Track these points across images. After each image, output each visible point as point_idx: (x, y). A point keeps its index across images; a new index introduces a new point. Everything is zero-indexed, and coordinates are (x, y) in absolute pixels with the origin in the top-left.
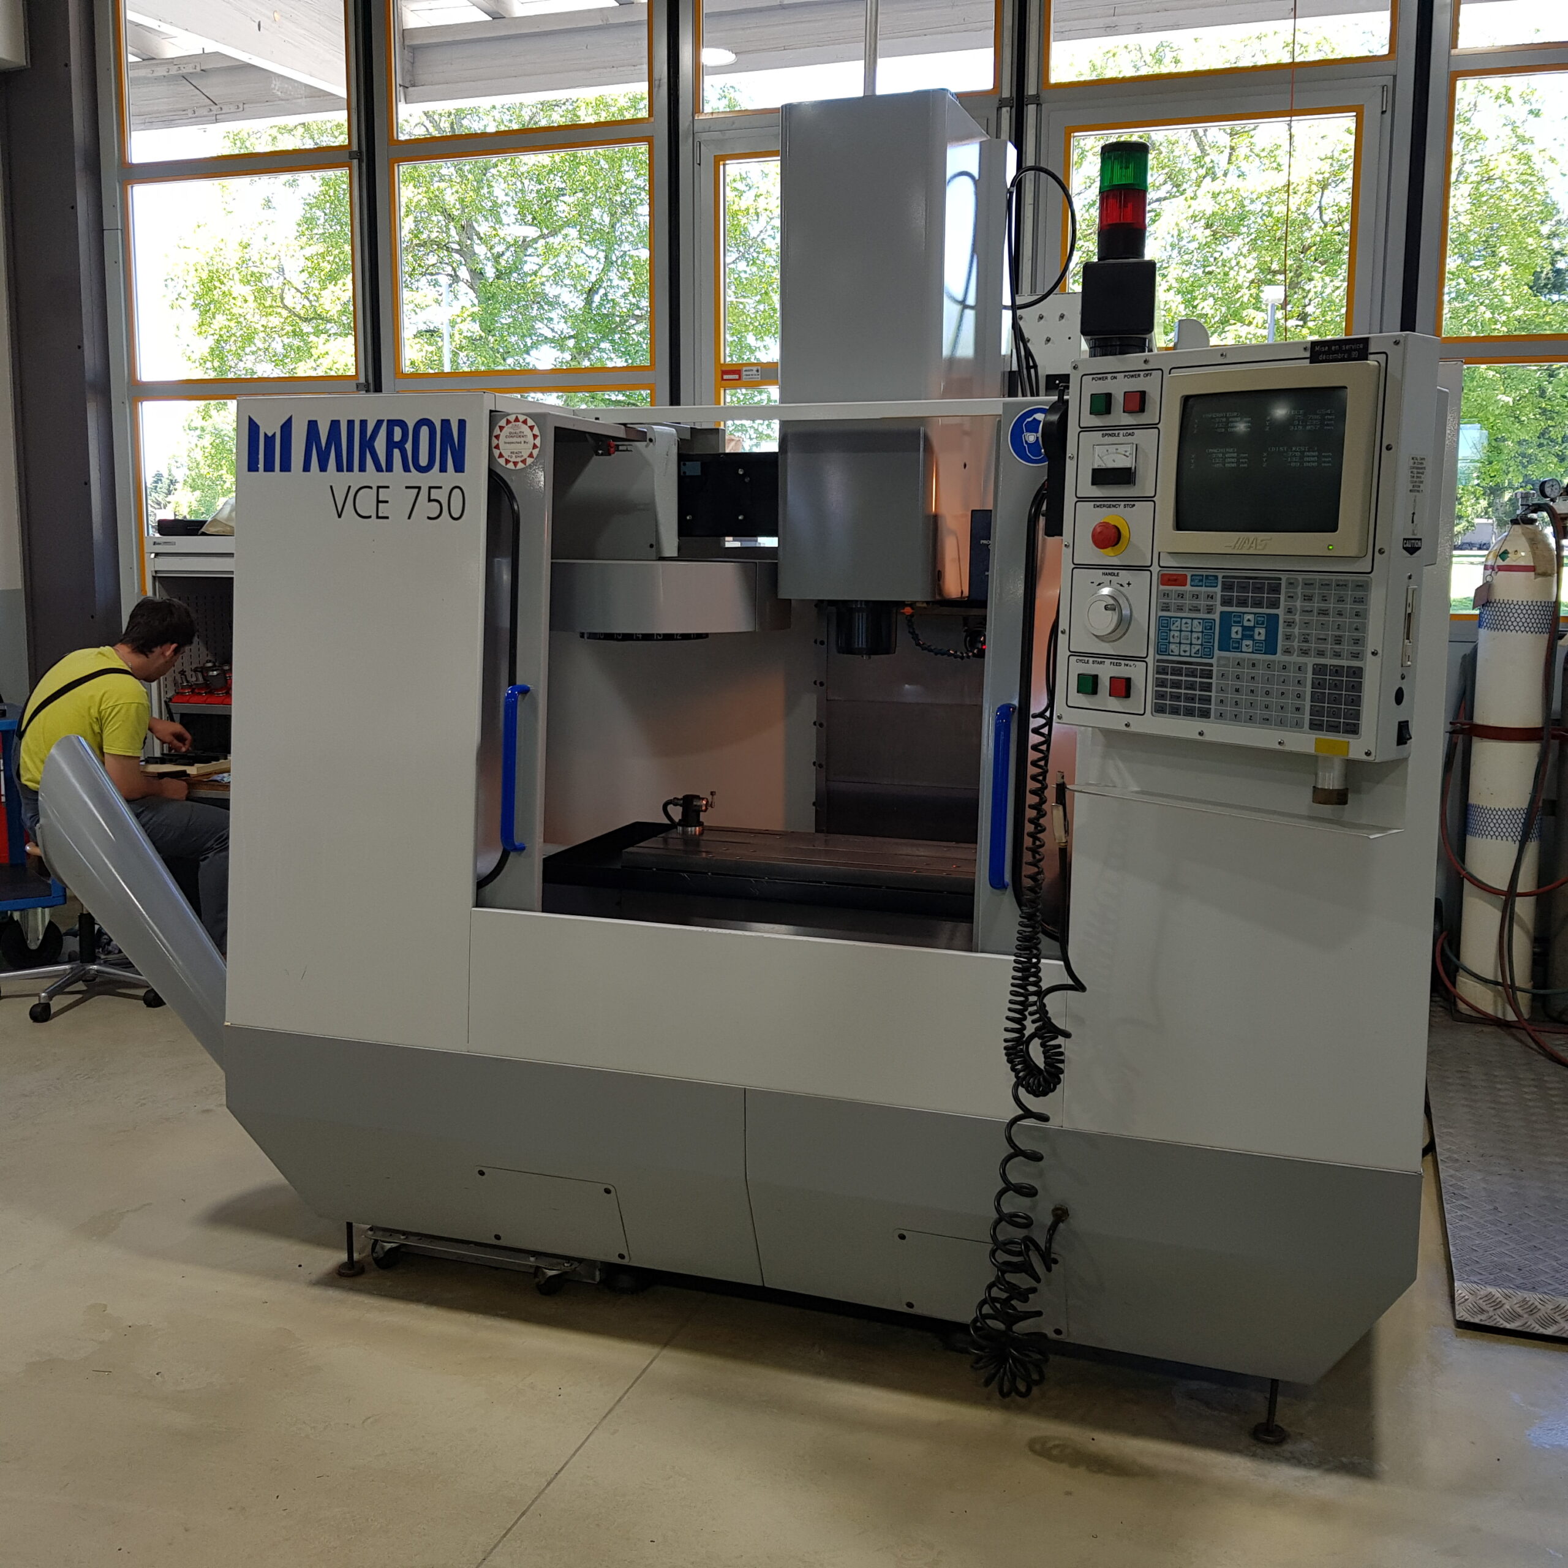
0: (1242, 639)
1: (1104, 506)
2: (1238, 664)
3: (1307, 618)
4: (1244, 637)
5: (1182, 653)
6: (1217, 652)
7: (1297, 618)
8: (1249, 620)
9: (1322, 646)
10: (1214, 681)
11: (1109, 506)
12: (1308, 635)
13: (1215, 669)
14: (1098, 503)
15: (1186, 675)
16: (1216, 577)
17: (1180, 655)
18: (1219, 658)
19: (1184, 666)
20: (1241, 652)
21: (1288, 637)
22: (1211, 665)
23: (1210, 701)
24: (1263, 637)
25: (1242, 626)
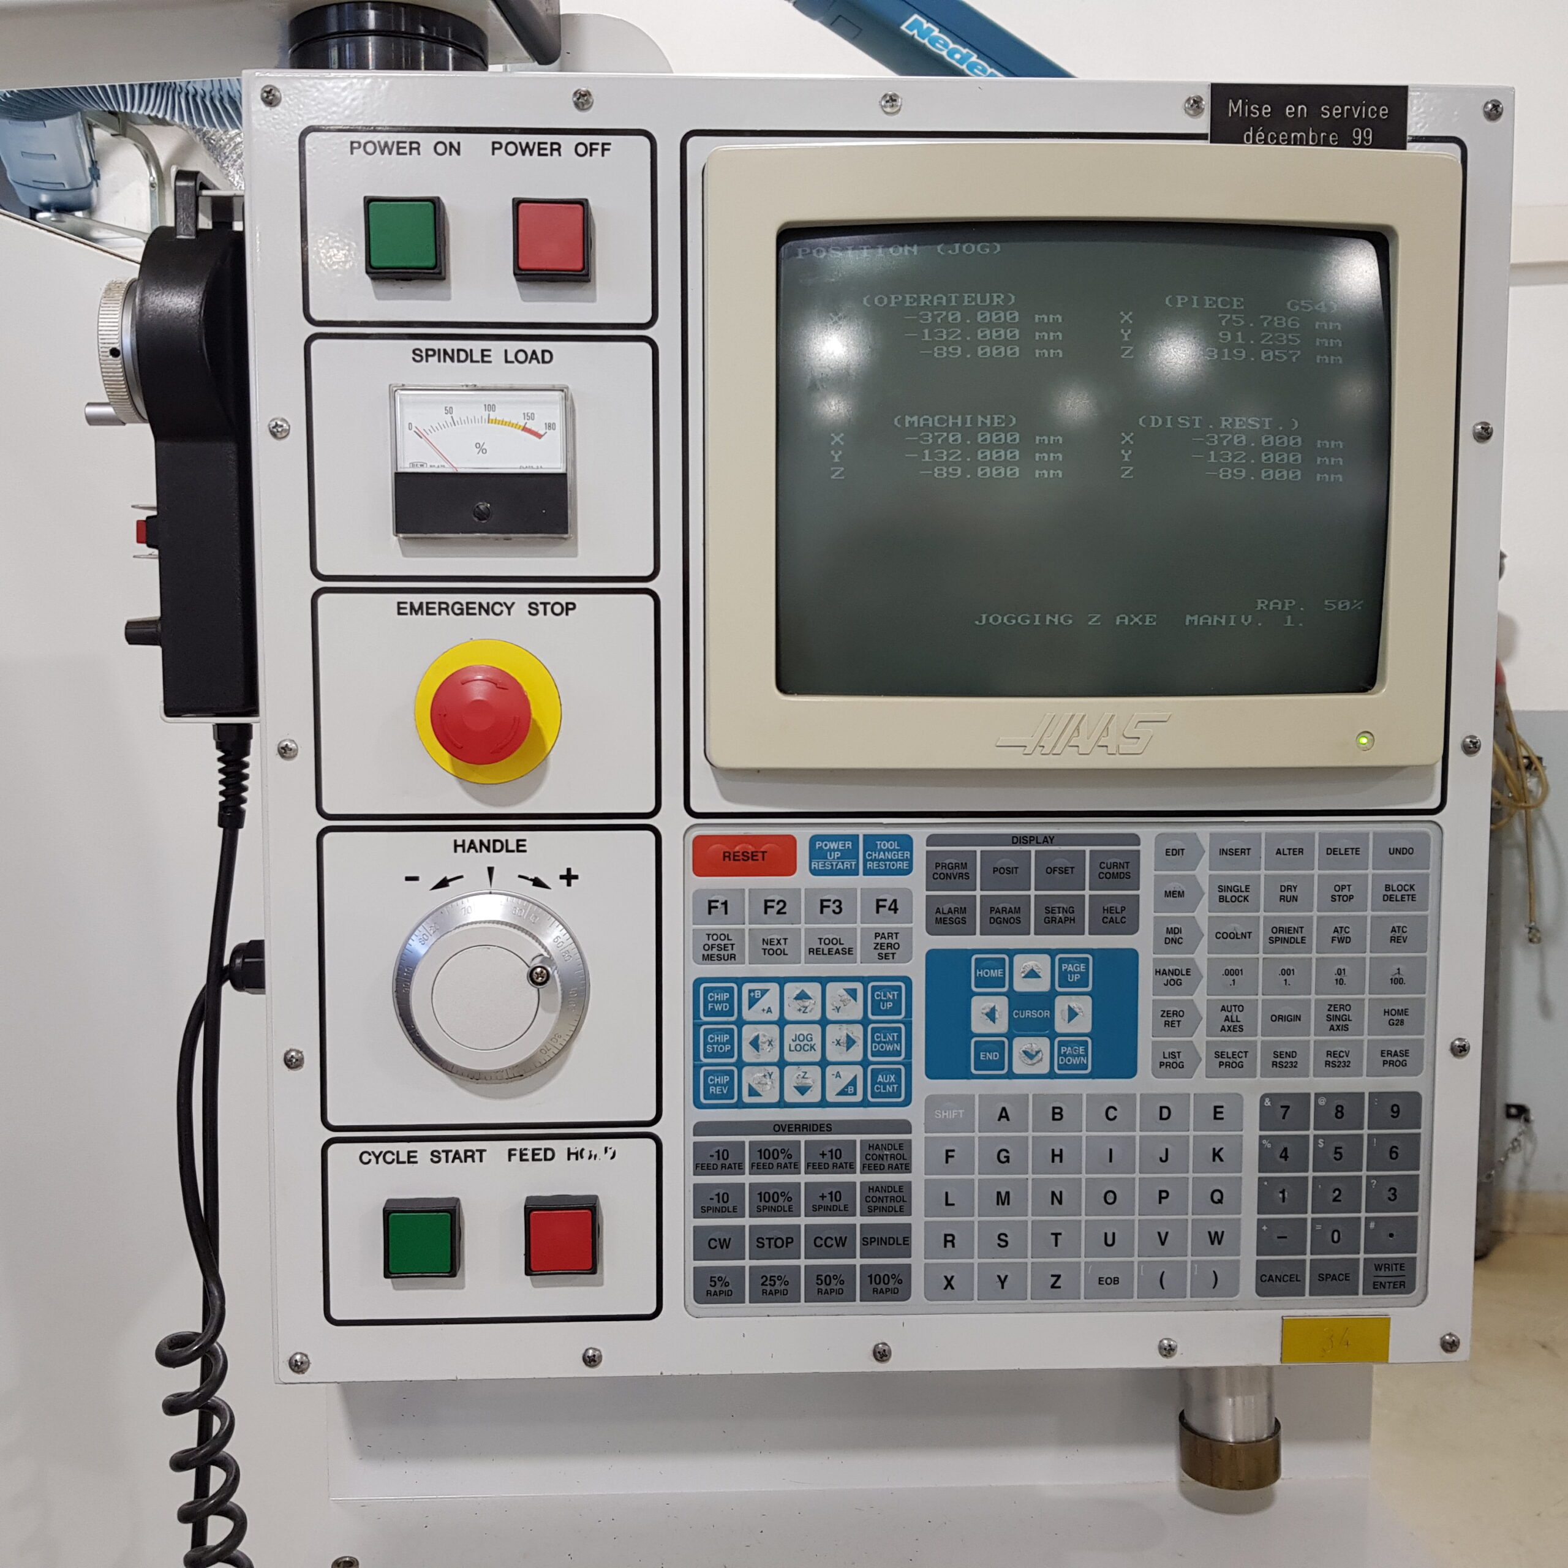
0: (1010, 1036)
1: (444, 607)
2: (1004, 1115)
3: (1233, 956)
4: (1018, 1028)
5: (791, 1096)
6: (923, 1086)
7: (1201, 956)
8: (1032, 974)
9: (1285, 1039)
10: (917, 1178)
11: (467, 610)
12: (1240, 1007)
13: (918, 1139)
14: (417, 599)
15: (812, 1168)
16: (906, 843)
17: (782, 1104)
18: (932, 1103)
19: (802, 1138)
20: (1011, 1075)
21: (1171, 1019)
22: (905, 1126)
23: (907, 1241)
24: (1084, 1024)
25: (1012, 995)
